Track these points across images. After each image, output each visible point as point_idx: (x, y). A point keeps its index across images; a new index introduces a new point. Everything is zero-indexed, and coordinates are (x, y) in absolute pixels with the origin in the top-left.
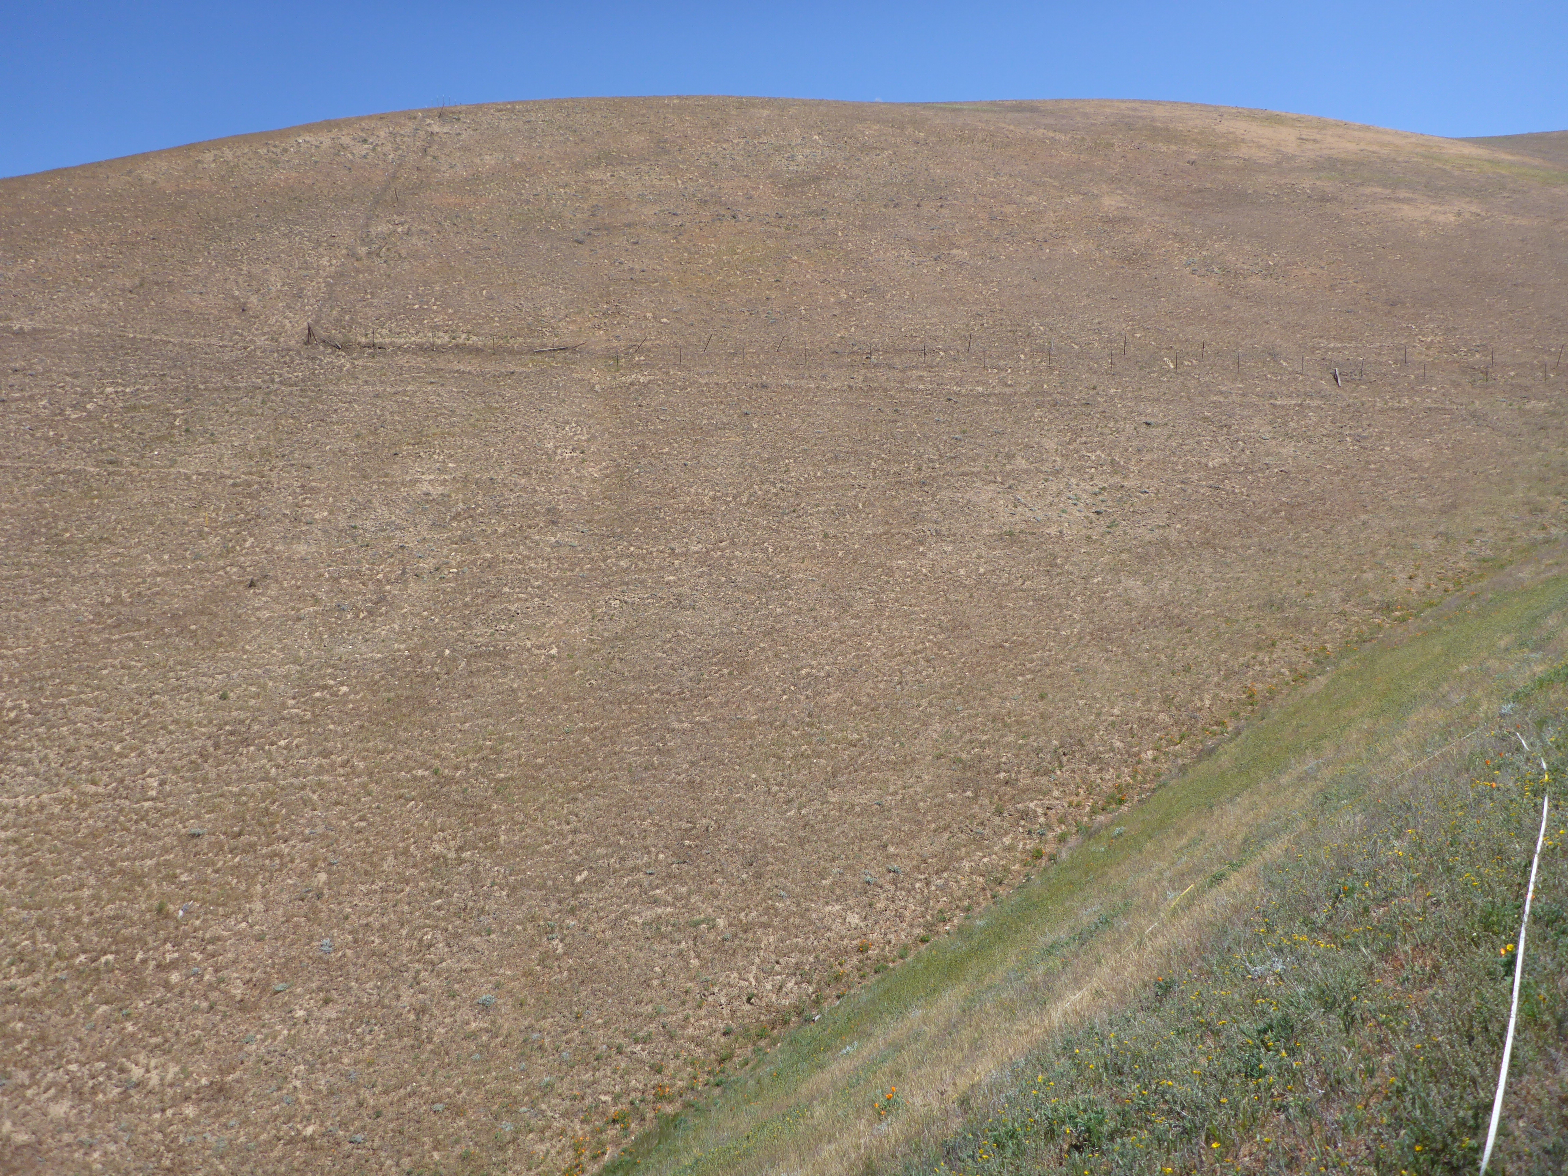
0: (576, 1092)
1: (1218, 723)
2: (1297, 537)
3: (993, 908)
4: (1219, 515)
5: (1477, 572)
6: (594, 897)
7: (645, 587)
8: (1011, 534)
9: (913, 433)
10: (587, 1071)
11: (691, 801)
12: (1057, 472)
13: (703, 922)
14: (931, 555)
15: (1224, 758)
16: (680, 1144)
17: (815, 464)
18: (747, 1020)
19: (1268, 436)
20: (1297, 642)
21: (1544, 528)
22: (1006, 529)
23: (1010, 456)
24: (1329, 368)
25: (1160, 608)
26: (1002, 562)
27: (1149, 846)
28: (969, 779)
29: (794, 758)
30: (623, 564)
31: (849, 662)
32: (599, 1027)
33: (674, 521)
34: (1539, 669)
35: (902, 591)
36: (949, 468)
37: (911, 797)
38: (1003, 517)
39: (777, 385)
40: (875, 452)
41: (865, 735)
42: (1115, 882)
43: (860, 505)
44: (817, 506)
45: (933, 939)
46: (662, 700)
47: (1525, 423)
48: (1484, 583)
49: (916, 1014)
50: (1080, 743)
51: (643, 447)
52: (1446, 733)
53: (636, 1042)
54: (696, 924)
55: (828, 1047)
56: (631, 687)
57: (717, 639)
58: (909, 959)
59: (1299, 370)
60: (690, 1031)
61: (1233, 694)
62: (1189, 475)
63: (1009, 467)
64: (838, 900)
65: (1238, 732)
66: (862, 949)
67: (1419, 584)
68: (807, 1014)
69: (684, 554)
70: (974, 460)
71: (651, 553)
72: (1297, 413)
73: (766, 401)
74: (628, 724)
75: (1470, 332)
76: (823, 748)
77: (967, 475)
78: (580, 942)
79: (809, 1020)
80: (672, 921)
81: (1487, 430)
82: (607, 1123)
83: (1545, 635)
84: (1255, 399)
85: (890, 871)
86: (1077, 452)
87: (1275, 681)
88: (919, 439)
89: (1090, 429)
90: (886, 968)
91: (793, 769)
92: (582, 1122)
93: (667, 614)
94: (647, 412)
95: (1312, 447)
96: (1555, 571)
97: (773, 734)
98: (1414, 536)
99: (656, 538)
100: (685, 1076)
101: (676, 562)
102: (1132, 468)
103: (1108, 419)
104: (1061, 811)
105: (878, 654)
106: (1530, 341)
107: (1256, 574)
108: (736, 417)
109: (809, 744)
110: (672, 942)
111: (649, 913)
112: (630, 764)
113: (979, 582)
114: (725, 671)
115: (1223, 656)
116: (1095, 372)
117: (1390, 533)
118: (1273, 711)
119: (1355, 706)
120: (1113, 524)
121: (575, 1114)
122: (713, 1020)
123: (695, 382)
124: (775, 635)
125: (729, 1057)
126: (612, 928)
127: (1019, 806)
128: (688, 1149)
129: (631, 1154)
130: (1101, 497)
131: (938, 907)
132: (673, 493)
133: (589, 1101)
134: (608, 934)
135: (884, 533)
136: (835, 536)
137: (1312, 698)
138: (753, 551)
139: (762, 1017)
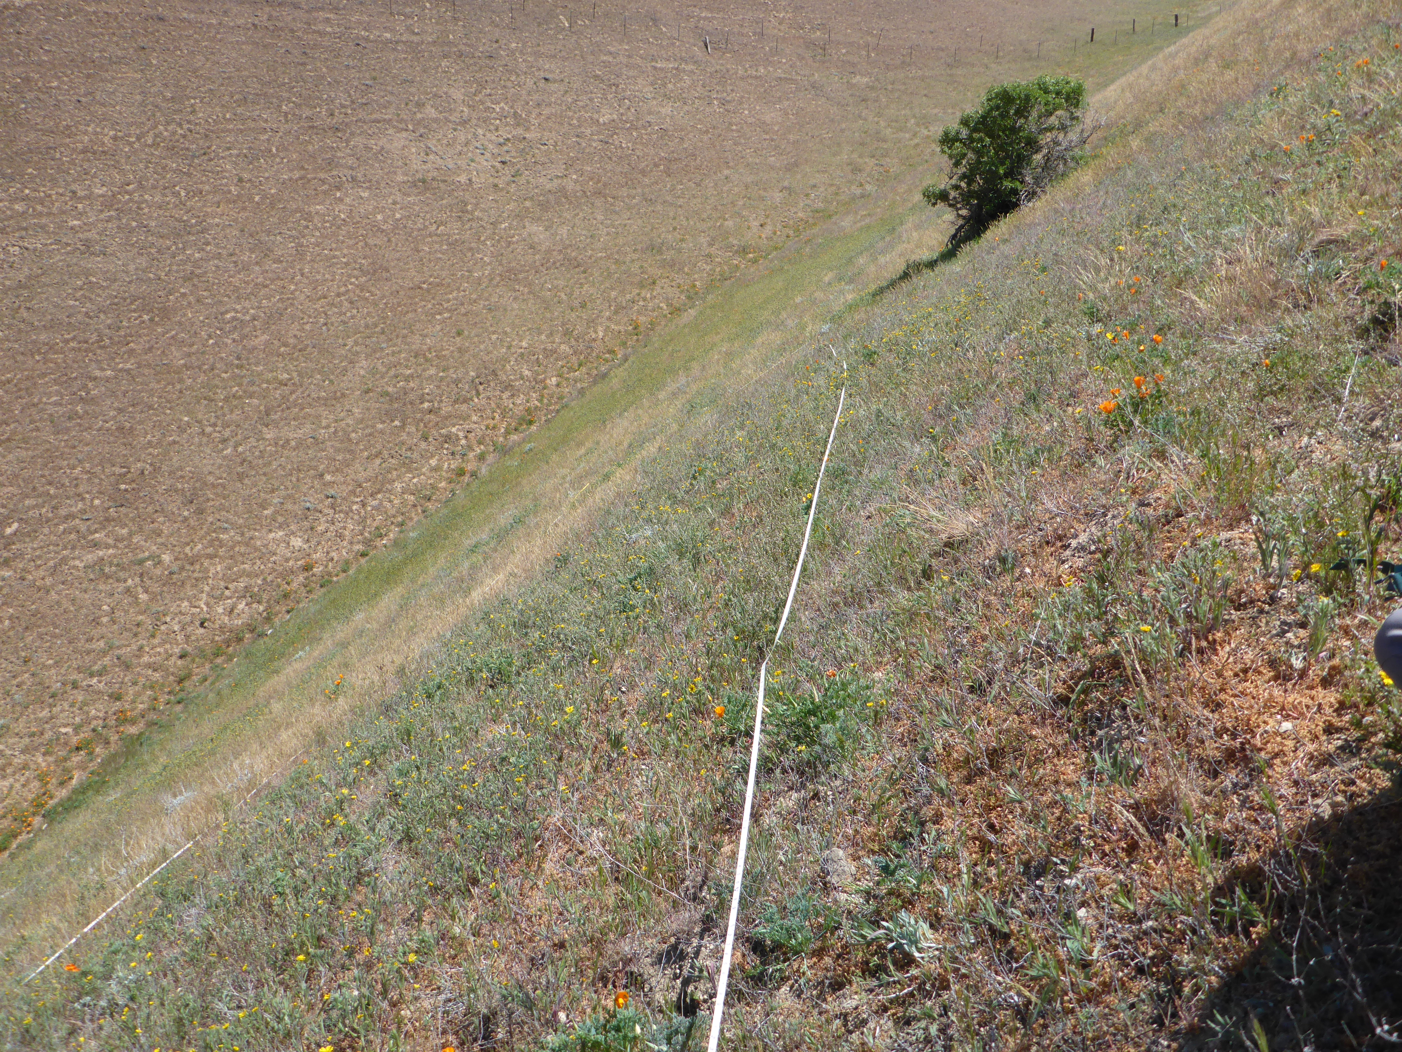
0: (34, 729)
1: (610, 352)
2: (673, 189)
3: (424, 521)
4: (609, 167)
5: (811, 221)
6: (29, 547)
7: (47, 232)
8: (424, 181)
9: (323, 77)
10: (43, 709)
11: (123, 447)
12: (464, 122)
13: (148, 559)
14: (348, 200)
15: (615, 381)
16: (146, 757)
17: (223, 106)
18: (202, 643)
19: (649, 96)
20: (673, 280)
21: (861, 185)
22: (419, 176)
23: (420, 105)
24: (700, 36)
25: (560, 251)
26: (417, 208)
27: (555, 457)
28: (397, 410)
29: (226, 399)
30: (18, 207)
31: (274, 305)
32: (50, 667)
33: (72, 162)
34: (850, 297)
35: (322, 236)
36: (361, 114)
37: (343, 429)
38: (416, 164)
39: (175, 18)
40: (285, 95)
41: (295, 374)
42: (527, 489)
43: (274, 150)
44: (229, 149)
45: (372, 553)
46: (79, 349)
47: (851, 95)
48: (816, 230)
49: (359, 617)
50: (494, 373)
51: (27, 80)
52: (782, 349)
53: (92, 675)
54: (141, 562)
55: (282, 655)
56: (43, 337)
57: (133, 287)
58: (351, 572)
59: (676, 35)
60: (146, 659)
61: (622, 327)
62: (583, 129)
63: (419, 116)
64: (280, 527)
65: (626, 360)
66: (307, 568)
67: (768, 229)
68: (259, 630)
69: (87, 197)
70: (385, 107)
71: (50, 196)
72: (675, 76)
73: (164, 35)
74: (44, 375)
75: (813, 11)
76: (255, 388)
77: (379, 122)
78: (19, 591)
79: (262, 635)
80: (115, 561)
81: (824, 99)
82: (70, 752)
83: (856, 271)
84: (639, 61)
85: (328, 497)
86: (483, 103)
87: (656, 314)
88: (329, 83)
89: (493, 81)
90: (331, 582)
91: (226, 410)
92: (44, 754)
93: (75, 260)
94: (27, 41)
95: (686, 108)
96: (867, 221)
97: (202, 378)
98: (765, 189)
99: (53, 180)
100: (145, 699)
101: (80, 206)
102: (533, 121)
103: (510, 72)
104: (480, 433)
105: (302, 297)
106: (858, 23)
107: (640, 221)
108: (131, 51)
109: (240, 385)
110: (118, 580)
111: (89, 556)
112: (51, 415)
113: (396, 227)
114: (146, 317)
115: (613, 294)
116: (497, 26)
117: (747, 187)
118: (655, 339)
119: (718, 333)
120: (517, 174)
121: (36, 749)
122: (168, 646)
123: (81, 10)
124: (195, 281)
125: (188, 676)
126: (52, 574)
127: (443, 431)
128: (155, 760)
129: (99, 774)
130: (505, 148)
131: (375, 524)
132: (68, 132)
133: (48, 735)
134: (49, 581)
135: (301, 178)
136: (250, 180)
137: (685, 326)
138: (164, 195)
139: (217, 638)
